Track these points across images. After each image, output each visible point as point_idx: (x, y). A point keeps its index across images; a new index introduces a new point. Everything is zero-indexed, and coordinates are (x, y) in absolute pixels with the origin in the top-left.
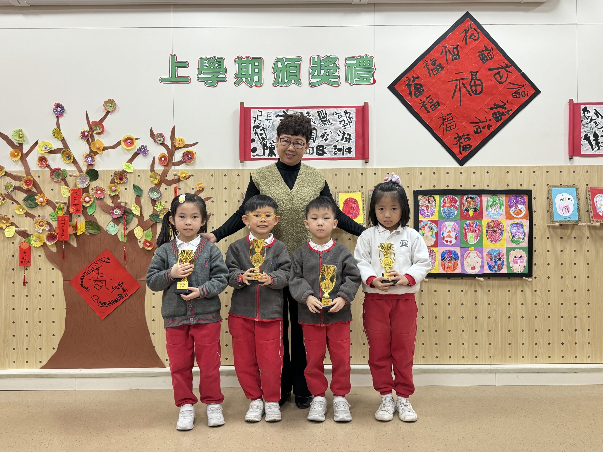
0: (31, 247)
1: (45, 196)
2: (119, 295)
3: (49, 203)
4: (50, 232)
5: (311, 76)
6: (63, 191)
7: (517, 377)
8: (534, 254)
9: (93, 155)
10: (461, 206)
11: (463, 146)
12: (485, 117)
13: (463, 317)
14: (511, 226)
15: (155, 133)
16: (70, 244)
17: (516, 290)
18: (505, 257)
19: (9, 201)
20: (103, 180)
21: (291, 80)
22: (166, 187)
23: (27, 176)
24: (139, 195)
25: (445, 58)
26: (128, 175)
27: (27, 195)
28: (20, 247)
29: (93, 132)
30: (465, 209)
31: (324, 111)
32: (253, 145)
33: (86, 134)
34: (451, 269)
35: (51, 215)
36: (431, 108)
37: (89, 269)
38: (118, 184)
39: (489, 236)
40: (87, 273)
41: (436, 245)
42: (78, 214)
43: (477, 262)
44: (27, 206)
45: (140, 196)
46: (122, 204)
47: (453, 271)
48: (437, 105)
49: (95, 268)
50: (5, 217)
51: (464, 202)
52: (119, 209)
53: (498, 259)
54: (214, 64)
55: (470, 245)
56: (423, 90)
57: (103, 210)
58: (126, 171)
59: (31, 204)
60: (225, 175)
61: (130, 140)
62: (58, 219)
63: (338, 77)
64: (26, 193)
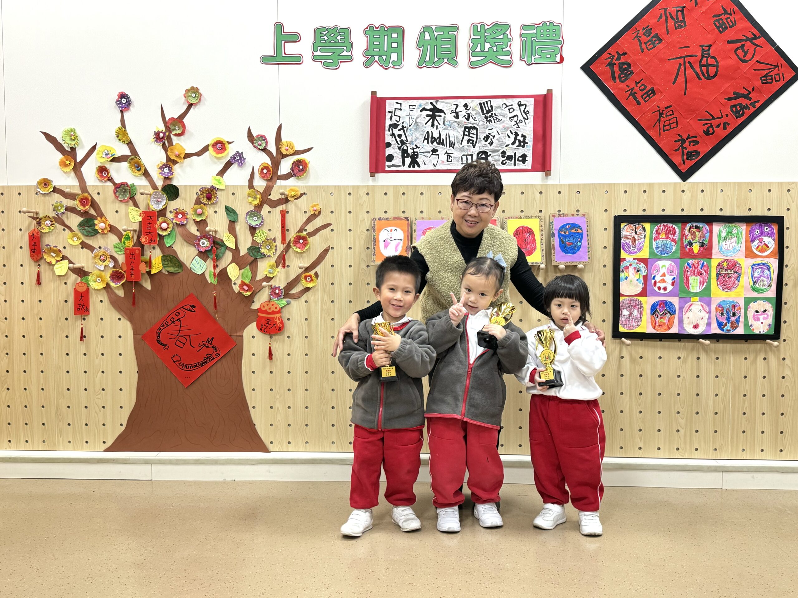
0: (90, 289)
1: (107, 221)
2: (209, 356)
3: (113, 229)
4: (115, 270)
5: (471, 52)
6: (131, 213)
7: (753, 477)
8: (784, 307)
9: (171, 164)
10: (682, 239)
11: (688, 152)
12: (720, 111)
13: (679, 394)
14: (752, 268)
15: (255, 134)
16: (142, 286)
17: (756, 358)
18: (743, 311)
19: (59, 227)
20: (186, 200)
21: (443, 59)
22: (270, 209)
23: (82, 193)
24: (233, 220)
25: (665, 25)
26: (219, 193)
27: (83, 219)
28: (75, 289)
29: (170, 132)
30: (687, 243)
31: (489, 102)
32: (388, 151)
33: (161, 135)
34: (664, 327)
35: (115, 247)
36: (643, 98)
37: (168, 320)
38: (205, 204)
39: (720, 281)
40: (165, 325)
41: (643, 293)
42: (153, 245)
43: (703, 318)
44: (83, 234)
45: (234, 222)
46: (211, 233)
47: (667, 330)
48: (651, 94)
49: (176, 318)
50: (55, 248)
51: (687, 232)
52: (207, 240)
53: (731, 314)
54: (335, 36)
55: (692, 294)
56: (632, 73)
57: (185, 240)
58: (216, 188)
59: (89, 232)
60: (350, 194)
61: (221, 144)
62: (125, 251)
63: (510, 53)
64: (81, 216)
